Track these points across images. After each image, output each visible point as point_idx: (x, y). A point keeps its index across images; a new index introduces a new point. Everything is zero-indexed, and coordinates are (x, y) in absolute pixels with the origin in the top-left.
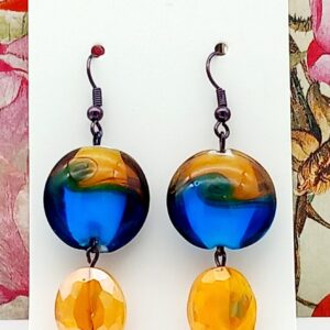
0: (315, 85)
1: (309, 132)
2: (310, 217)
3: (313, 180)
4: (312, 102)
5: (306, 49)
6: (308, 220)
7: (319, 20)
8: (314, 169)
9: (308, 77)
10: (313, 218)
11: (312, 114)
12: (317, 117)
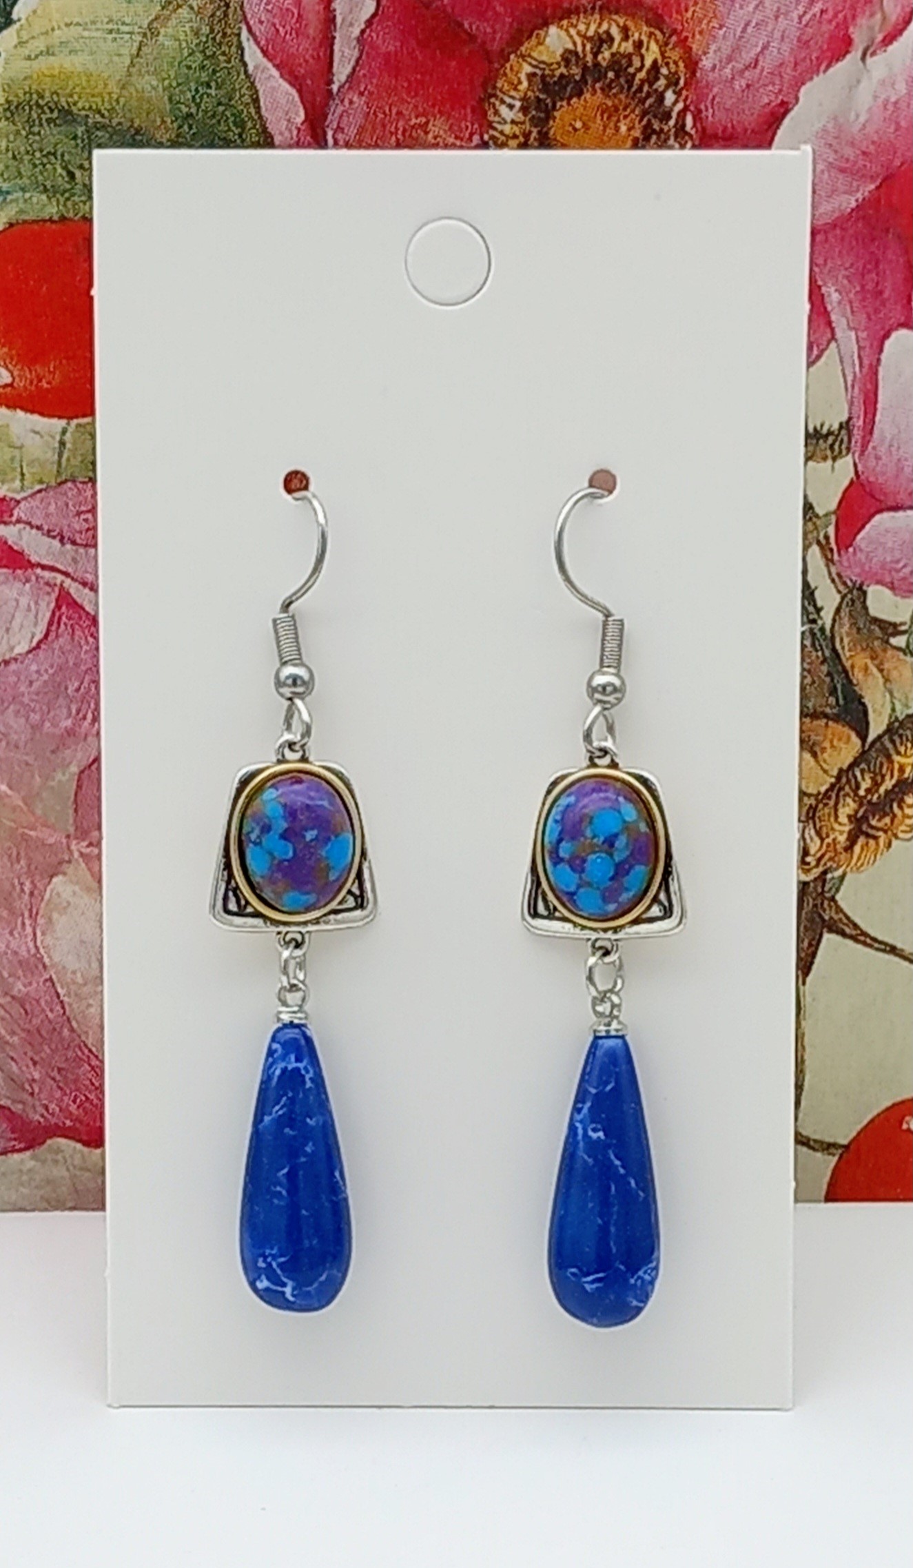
0: (855, 596)
1: (836, 719)
2: (831, 931)
3: (842, 839)
4: (844, 645)
5: (833, 506)
6: (829, 940)
7: (869, 424)
8: (848, 808)
9: (837, 579)
10: (843, 934)
11: (845, 671)
12: (857, 676)
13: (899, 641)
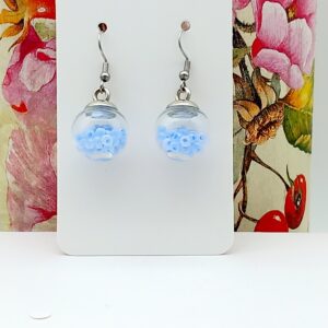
0: (257, 70)
1: (253, 102)
3: (256, 135)
4: (255, 82)
5: (251, 45)
6: (253, 162)
7: (260, 25)
8: (257, 127)
9: (253, 64)
11: (255, 89)
12: (259, 91)
13: (269, 84)
